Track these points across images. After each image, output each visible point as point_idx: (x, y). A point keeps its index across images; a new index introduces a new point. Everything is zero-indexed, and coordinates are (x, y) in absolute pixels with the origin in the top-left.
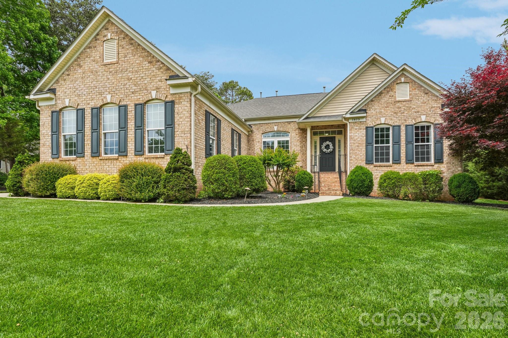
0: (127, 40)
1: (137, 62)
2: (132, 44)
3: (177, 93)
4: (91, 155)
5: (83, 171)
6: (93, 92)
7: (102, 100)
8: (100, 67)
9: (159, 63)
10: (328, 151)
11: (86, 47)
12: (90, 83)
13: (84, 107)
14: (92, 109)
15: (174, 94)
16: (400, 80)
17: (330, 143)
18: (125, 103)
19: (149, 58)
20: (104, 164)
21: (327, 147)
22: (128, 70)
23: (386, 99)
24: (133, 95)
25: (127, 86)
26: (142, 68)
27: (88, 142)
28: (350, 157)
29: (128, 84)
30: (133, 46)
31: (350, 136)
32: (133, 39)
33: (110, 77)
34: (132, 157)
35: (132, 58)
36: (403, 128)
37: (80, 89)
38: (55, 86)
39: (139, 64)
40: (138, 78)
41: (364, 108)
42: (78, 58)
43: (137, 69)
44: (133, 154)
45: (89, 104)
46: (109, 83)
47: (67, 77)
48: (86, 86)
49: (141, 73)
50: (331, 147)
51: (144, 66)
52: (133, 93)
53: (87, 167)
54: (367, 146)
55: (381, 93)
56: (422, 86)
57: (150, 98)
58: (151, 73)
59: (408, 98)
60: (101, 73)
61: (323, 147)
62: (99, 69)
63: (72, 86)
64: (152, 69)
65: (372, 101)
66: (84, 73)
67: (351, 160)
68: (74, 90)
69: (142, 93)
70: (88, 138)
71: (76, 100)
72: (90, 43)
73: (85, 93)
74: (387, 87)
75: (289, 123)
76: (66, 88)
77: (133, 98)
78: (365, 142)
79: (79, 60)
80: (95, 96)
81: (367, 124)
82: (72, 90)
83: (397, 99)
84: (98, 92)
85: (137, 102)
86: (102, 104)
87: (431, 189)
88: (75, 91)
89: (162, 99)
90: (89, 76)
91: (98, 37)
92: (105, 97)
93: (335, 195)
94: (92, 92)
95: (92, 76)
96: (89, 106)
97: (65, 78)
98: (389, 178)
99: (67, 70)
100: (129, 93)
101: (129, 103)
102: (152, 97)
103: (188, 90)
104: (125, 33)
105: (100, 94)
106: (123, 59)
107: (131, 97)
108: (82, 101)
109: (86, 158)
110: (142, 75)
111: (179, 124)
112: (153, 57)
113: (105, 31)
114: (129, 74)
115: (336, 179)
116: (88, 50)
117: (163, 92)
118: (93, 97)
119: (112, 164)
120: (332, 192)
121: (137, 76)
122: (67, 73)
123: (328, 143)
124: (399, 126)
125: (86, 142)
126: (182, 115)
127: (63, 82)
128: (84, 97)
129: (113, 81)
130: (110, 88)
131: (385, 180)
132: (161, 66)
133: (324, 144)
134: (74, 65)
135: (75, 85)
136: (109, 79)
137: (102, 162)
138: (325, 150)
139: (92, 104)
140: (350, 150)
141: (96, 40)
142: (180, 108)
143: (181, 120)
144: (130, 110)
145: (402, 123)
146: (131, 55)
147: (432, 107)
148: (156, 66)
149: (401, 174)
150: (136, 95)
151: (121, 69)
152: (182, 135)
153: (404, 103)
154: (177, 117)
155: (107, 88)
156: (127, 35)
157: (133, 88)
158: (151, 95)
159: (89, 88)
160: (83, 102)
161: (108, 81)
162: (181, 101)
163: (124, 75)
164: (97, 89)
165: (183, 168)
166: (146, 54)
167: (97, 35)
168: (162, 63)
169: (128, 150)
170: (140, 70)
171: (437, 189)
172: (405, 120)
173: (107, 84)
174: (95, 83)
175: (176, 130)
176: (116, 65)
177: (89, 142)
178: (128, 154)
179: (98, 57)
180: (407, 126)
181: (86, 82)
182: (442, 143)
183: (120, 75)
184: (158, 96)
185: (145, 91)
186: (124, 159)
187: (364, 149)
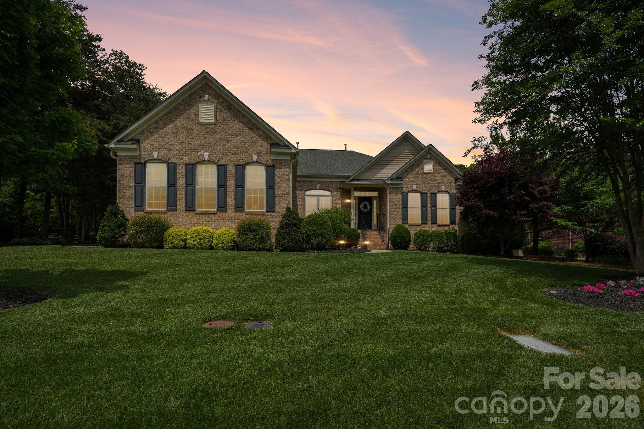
0: (226, 105)
1: (237, 126)
2: (231, 109)
3: (278, 160)
4: (186, 209)
5: (174, 224)
6: (187, 148)
7: (199, 157)
8: (195, 125)
9: (259, 131)
10: (366, 210)
11: (179, 103)
12: (184, 139)
13: (177, 161)
14: (187, 165)
15: (275, 160)
16: (427, 156)
17: (368, 203)
18: (224, 163)
19: (250, 125)
20: (200, 218)
21: (365, 207)
22: (227, 132)
23: (416, 170)
24: (232, 156)
25: (226, 147)
26: (241, 133)
27: (181, 196)
28: (390, 217)
29: (227, 145)
30: (233, 112)
31: (390, 199)
32: (232, 105)
33: (206, 136)
34: (231, 212)
35: (231, 122)
36: (429, 195)
37: (171, 143)
38: (139, 137)
39: (239, 129)
40: (238, 141)
41: (400, 176)
42: (169, 112)
43: (237, 133)
44: (234, 210)
45: (182, 159)
46: (206, 141)
47: (155, 129)
48: (178, 141)
49: (242, 137)
50: (369, 207)
51: (244, 131)
52: (233, 154)
53: (180, 220)
54: (402, 208)
55: (413, 165)
56: (442, 163)
57: (251, 161)
58: (251, 139)
59: (432, 171)
60: (196, 131)
61: (362, 206)
62: (195, 127)
63: (161, 139)
64: (252, 135)
65: (406, 171)
66: (175, 128)
67: (390, 219)
68: (164, 143)
69: (243, 155)
70: (181, 192)
71: (166, 154)
72: (184, 100)
73: (178, 148)
74: (418, 161)
75: (331, 182)
76: (153, 140)
77: (232, 158)
78: (401, 205)
79: (170, 115)
80: (189, 153)
81: (402, 189)
82: (161, 143)
83: (425, 171)
84: (193, 148)
85: (237, 163)
86: (198, 161)
87: (451, 244)
88: (164, 145)
89: (263, 162)
90: (182, 132)
91: (193, 96)
92: (202, 155)
93: (381, 249)
94: (185, 148)
95: (186, 133)
96: (182, 161)
97: (152, 130)
98: (423, 235)
99: (155, 123)
100: (229, 154)
101: (228, 162)
102: (253, 160)
103: (289, 158)
104: (224, 98)
105: (196, 151)
106: (221, 121)
107: (231, 158)
108: (174, 155)
109: (178, 211)
110: (242, 139)
111: (279, 186)
112: (254, 124)
113: (201, 92)
114: (229, 136)
115: (377, 236)
116: (181, 107)
117: (264, 157)
118: (186, 152)
119: (210, 218)
120: (378, 247)
121: (236, 139)
122: (155, 125)
123: (366, 203)
124: (426, 193)
125: (178, 196)
126: (282, 179)
127: (149, 134)
128: (177, 152)
129: (211, 140)
130: (207, 147)
131: (419, 237)
132: (262, 133)
133: (362, 204)
134: (164, 119)
135: (165, 139)
136: (205, 138)
137: (198, 216)
138: (363, 209)
139: (186, 159)
140: (390, 211)
141: (191, 99)
142: (280, 173)
143: (282, 182)
144: (230, 169)
145: (429, 191)
146: (230, 119)
147: (449, 181)
148: (257, 133)
149: (430, 232)
150: (236, 156)
151: (219, 130)
152: (283, 196)
153: (430, 175)
154: (277, 180)
155: (204, 147)
156: (226, 100)
157: (233, 150)
158: (252, 158)
159: (183, 144)
160: (175, 157)
161: (205, 140)
162: (282, 166)
163: (223, 136)
164: (192, 146)
165: (298, 224)
166: (246, 120)
167: (192, 94)
168: (263, 131)
169: (228, 206)
170: (240, 134)
171: (455, 244)
172: (431, 189)
173: (203, 142)
174: (189, 139)
175: (276, 191)
176: (213, 126)
177: (183, 196)
178: (228, 210)
179: (193, 116)
180: (432, 193)
181: (178, 137)
182: (455, 209)
183: (219, 136)
184: (259, 160)
185: (246, 154)
186: (223, 214)
187: (401, 211)
